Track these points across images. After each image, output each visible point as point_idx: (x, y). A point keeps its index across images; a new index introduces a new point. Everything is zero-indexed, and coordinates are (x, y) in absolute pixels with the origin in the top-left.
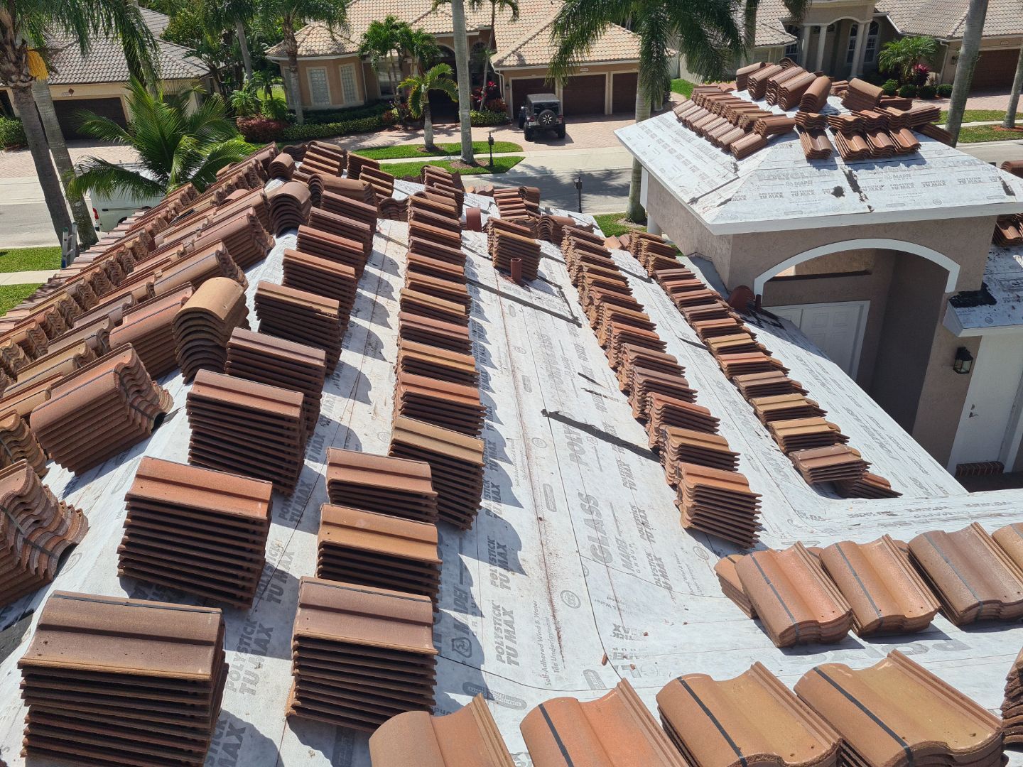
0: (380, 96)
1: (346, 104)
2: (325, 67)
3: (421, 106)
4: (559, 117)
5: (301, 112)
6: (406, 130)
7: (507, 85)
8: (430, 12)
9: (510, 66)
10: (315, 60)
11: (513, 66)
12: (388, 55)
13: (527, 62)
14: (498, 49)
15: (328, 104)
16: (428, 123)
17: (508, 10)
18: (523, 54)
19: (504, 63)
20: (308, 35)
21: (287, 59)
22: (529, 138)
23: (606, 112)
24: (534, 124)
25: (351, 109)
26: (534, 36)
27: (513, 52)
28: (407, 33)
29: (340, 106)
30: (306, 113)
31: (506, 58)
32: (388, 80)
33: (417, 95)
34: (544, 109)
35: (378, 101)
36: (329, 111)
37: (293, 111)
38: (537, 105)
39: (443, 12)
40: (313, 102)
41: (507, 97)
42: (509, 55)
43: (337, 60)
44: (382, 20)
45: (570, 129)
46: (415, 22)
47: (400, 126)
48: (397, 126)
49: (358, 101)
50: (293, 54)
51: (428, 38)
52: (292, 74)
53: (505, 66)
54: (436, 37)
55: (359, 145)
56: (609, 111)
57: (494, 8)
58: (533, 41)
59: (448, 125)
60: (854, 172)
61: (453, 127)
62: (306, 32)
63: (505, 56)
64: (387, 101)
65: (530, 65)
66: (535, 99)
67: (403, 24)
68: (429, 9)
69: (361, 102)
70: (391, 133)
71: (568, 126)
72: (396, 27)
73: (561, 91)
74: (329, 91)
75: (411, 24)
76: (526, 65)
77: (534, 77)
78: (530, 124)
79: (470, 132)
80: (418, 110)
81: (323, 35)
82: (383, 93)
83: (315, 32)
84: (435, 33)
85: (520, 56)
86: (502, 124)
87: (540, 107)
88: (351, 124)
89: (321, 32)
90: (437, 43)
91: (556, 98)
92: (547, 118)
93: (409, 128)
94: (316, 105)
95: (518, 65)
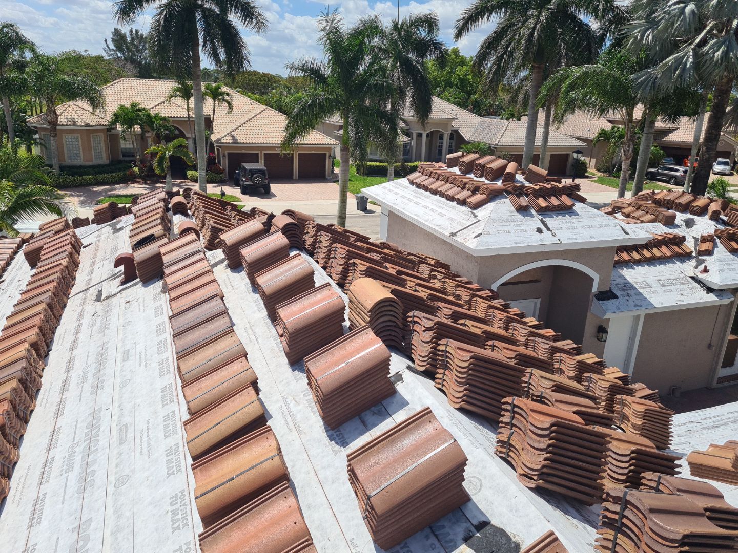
0: (121, 158)
1: (95, 162)
2: (79, 135)
3: (165, 166)
4: (266, 179)
5: (58, 166)
6: (146, 183)
7: (224, 156)
8: (163, 102)
9: (226, 143)
10: (73, 129)
11: (229, 143)
12: (132, 129)
13: (239, 141)
14: (215, 131)
15: (80, 161)
16: (168, 178)
17: (225, 106)
18: (235, 135)
19: (222, 141)
20: (65, 110)
21: (48, 127)
22: (244, 193)
23: (294, 178)
24: (248, 183)
25: (99, 166)
26: (242, 125)
27: (228, 134)
28: (148, 115)
29: (90, 164)
30: (62, 168)
31: (223, 137)
32: (132, 147)
33: (162, 158)
34: (255, 174)
35: (120, 162)
36: (81, 167)
37: (51, 166)
38: (250, 170)
39: (173, 103)
40: (66, 160)
41: (224, 164)
42: (226, 136)
43: (89, 131)
44: (128, 105)
45: (274, 188)
46: (153, 108)
47: (140, 180)
48: (138, 180)
49: (104, 160)
50: (54, 124)
51: (164, 119)
52: (52, 138)
53: (223, 143)
54: (170, 119)
55: (110, 193)
56: (296, 177)
57: (214, 104)
58: (242, 128)
59: (179, 181)
60: (544, 219)
61: (182, 182)
62: (64, 108)
63: (222, 136)
64: (130, 162)
65: (241, 143)
66: (249, 166)
67: (144, 109)
68: (163, 100)
69: (108, 162)
70: (133, 185)
71: (272, 186)
72: (139, 110)
73: (263, 162)
74: (81, 152)
75: (150, 109)
76: (238, 143)
77: (243, 151)
78: (246, 183)
79: (206, 187)
80: (163, 170)
81: (78, 112)
82: (124, 156)
83: (70, 108)
84: (171, 117)
85: (233, 137)
86: (220, 182)
87: (253, 172)
88: (101, 177)
89: (76, 109)
90: (171, 124)
91: (260, 165)
92: (258, 180)
93: (148, 182)
94: (68, 162)
95: (232, 143)
